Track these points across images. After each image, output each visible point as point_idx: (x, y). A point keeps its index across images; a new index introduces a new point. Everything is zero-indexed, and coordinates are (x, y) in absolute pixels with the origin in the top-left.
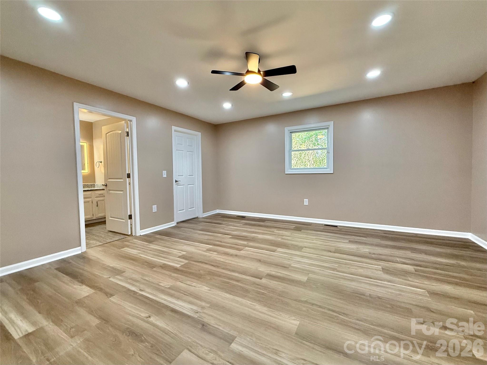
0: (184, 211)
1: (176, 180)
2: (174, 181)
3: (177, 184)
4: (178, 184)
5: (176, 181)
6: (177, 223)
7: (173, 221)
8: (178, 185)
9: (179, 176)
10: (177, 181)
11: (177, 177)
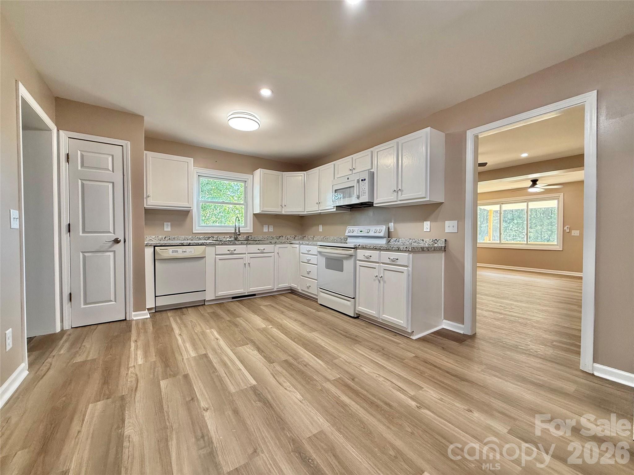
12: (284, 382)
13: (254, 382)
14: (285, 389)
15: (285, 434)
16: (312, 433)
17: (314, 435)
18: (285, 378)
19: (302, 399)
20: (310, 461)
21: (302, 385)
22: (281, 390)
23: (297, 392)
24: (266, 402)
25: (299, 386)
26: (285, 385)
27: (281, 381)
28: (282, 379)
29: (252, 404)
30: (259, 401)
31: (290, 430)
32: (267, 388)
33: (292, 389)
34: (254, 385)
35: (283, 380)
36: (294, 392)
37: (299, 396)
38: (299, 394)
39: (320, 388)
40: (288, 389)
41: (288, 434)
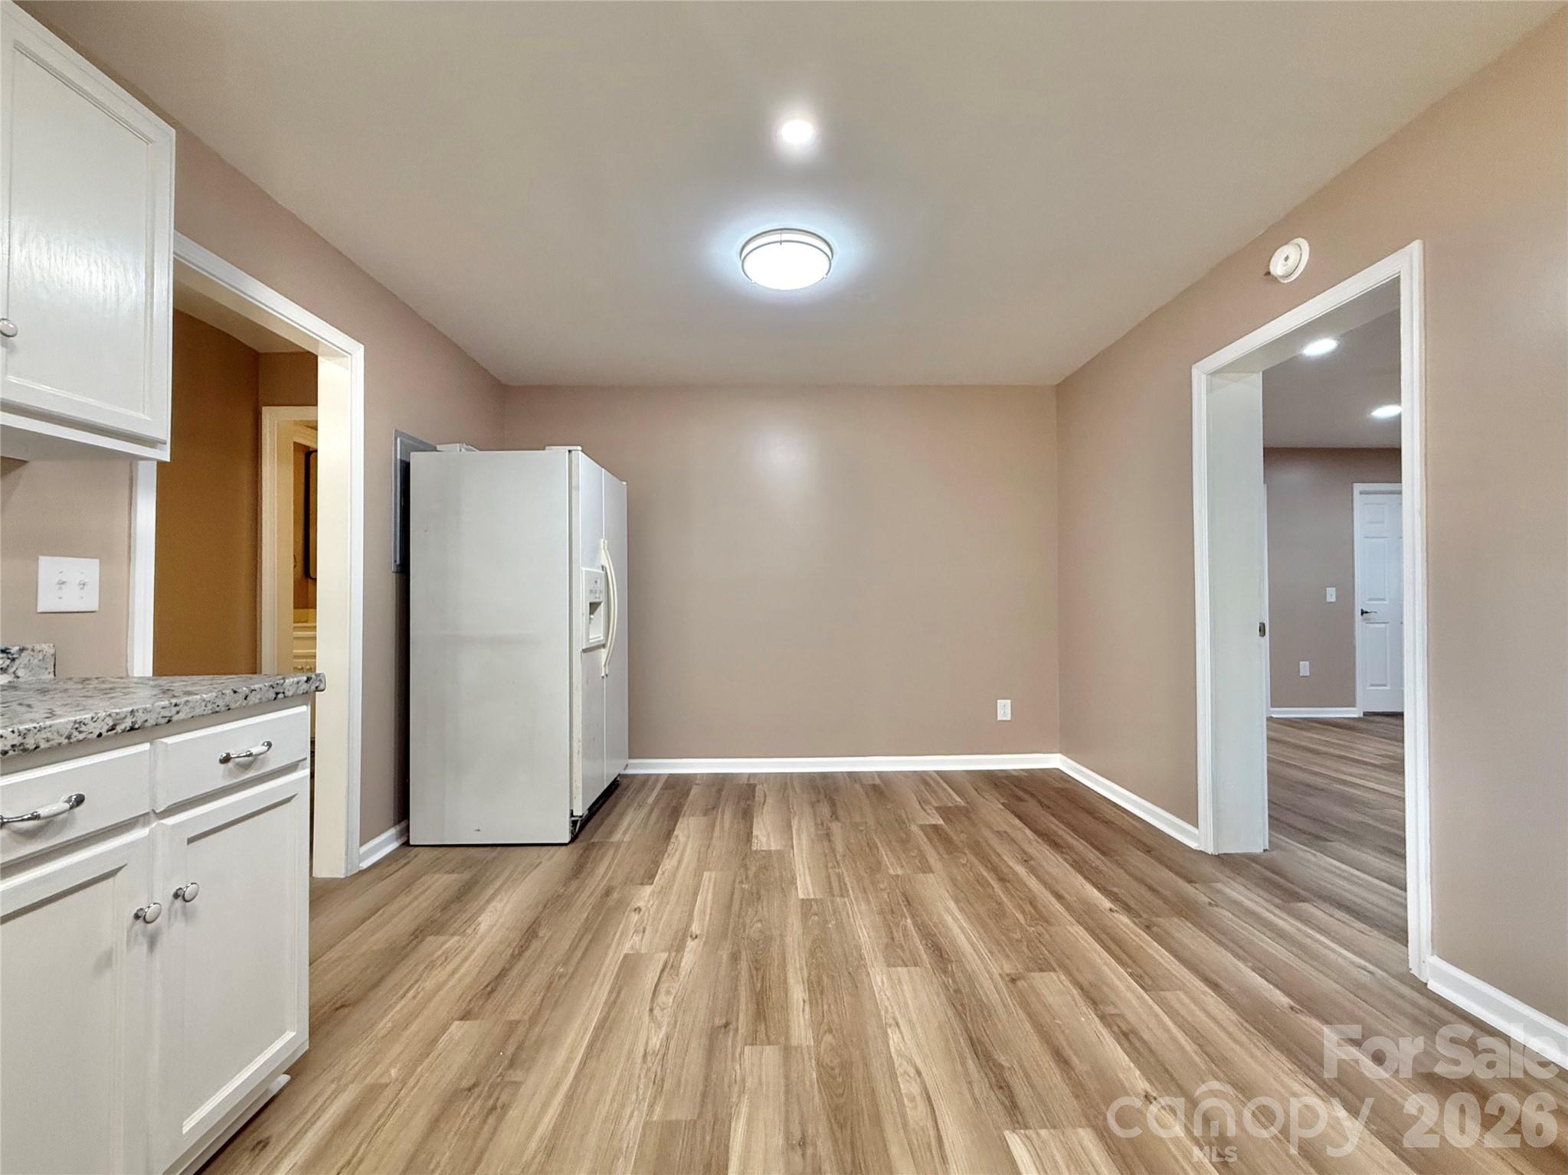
0: (1388, 688)
1: (1362, 610)
2: (1358, 613)
3: (1365, 619)
4: (1369, 619)
5: (1363, 613)
6: (1365, 714)
7: (1354, 706)
8: (1368, 621)
9: (1370, 600)
10: (1366, 612)
11: (1367, 602)
12: (913, 1099)
13: (1016, 1143)
14: (919, 1073)
15: (954, 981)
16: (909, 972)
17: (907, 966)
18: (903, 1116)
19: (890, 1026)
20: (930, 945)
21: (866, 1065)
22: (936, 1074)
23: (893, 1050)
24: (981, 1057)
25: (877, 1065)
26: (915, 1089)
27: (922, 1108)
28: (917, 1113)
29: (1021, 1066)
30: (1002, 1066)
31: (946, 987)
32: (975, 1100)
33: (900, 1065)
34: (1014, 1130)
35: (915, 1107)
36: (900, 1054)
37: (894, 1037)
38: (891, 1042)
39: (829, 1038)
40: (912, 1072)
41: (950, 981)
